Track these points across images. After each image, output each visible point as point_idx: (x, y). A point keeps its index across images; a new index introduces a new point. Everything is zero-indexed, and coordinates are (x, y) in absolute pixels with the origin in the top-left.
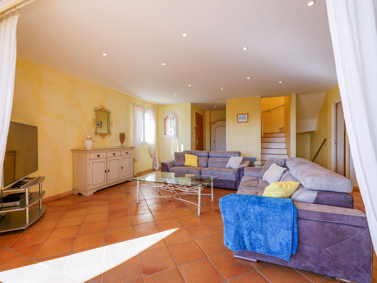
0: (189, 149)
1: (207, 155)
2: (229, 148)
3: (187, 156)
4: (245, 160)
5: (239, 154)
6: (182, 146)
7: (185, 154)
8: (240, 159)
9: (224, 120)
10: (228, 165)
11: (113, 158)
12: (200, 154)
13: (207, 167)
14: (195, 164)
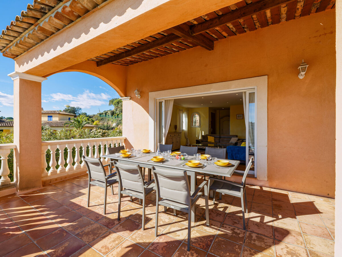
0: (207, 133)
1: (219, 136)
2: (231, 134)
3: (208, 137)
4: (239, 140)
5: (237, 136)
6: (203, 132)
7: (208, 136)
8: (236, 139)
9: (229, 116)
10: (230, 142)
11: (170, 138)
12: (216, 136)
13: (219, 142)
14: (213, 141)
